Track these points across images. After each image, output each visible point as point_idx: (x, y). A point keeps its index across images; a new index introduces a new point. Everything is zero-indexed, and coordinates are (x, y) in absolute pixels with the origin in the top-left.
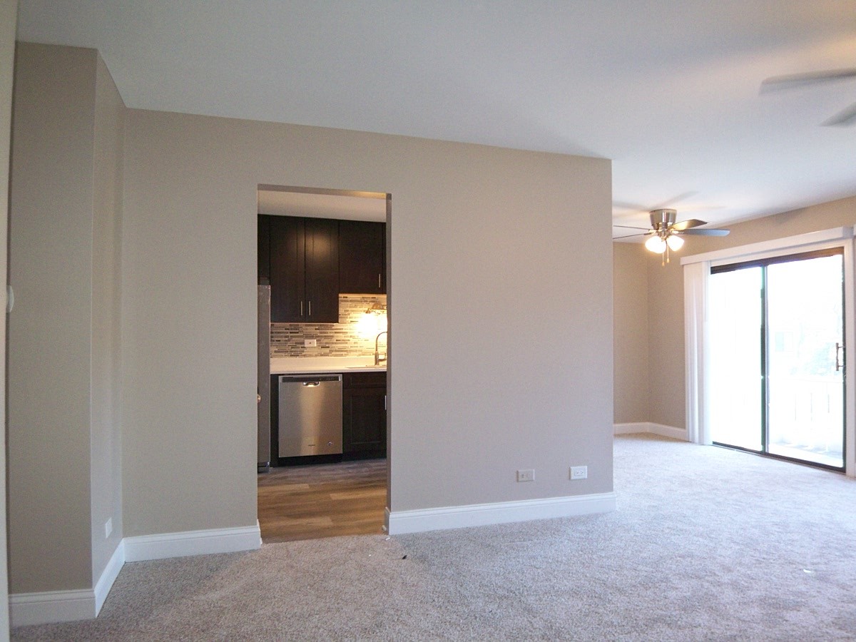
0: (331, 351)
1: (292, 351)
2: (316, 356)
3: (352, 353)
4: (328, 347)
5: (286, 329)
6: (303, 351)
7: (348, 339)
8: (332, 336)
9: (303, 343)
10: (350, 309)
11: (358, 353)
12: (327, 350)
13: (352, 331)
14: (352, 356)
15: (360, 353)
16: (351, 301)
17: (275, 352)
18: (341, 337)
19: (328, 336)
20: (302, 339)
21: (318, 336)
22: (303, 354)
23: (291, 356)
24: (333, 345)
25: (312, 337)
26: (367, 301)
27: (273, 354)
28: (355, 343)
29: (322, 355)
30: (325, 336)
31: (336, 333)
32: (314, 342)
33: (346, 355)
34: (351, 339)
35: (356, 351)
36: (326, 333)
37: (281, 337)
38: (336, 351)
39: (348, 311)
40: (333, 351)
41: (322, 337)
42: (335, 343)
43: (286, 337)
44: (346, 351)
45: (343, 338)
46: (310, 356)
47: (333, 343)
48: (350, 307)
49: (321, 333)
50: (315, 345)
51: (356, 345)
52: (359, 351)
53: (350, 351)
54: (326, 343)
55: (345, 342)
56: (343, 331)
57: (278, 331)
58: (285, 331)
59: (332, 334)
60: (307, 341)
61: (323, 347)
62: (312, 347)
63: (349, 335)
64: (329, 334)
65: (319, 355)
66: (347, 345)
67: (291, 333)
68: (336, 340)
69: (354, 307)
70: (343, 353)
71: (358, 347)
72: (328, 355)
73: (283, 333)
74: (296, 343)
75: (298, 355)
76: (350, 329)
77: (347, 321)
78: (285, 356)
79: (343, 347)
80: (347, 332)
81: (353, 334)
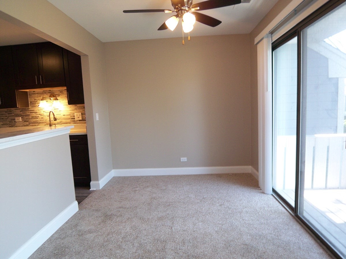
0: (30, 123)
1: (9, 124)
3: (41, 124)
4: (28, 121)
5: (6, 112)
6: (15, 124)
8: (29, 115)
9: (14, 120)
11: (44, 124)
12: (27, 123)
13: (39, 111)
14: (41, 126)
15: (46, 124)
16: (37, 93)
17: (2, 125)
18: (34, 115)
19: (27, 115)
20: (14, 117)
21: (22, 115)
22: (16, 125)
23: (10, 127)
25: (18, 116)
26: (46, 93)
28: (42, 118)
29: (25, 126)
31: (31, 113)
32: (20, 119)
33: (38, 125)
34: (40, 116)
35: (43, 123)
36: (26, 113)
37: (4, 116)
38: (32, 123)
39: (36, 99)
41: (24, 115)
42: (31, 119)
43: (6, 116)
44: (38, 123)
45: (35, 116)
46: (19, 126)
47: (30, 119)
48: (37, 97)
49: (23, 113)
50: (21, 121)
51: (42, 119)
52: (45, 123)
53: (40, 123)
54: (26, 119)
55: (37, 118)
56: (35, 111)
57: (2, 113)
59: (29, 114)
60: (16, 118)
61: (25, 121)
62: (19, 122)
63: (38, 113)
64: (28, 114)
65: (23, 126)
66: (38, 120)
67: (8, 114)
68: (32, 117)
69: (39, 97)
70: (36, 124)
71: (44, 120)
72: (28, 126)
73: (4, 114)
74: (11, 120)
75: (13, 126)
76: (39, 110)
77: (37, 106)
78: (7, 127)
79: (36, 121)
80: (37, 112)
81: (40, 113)
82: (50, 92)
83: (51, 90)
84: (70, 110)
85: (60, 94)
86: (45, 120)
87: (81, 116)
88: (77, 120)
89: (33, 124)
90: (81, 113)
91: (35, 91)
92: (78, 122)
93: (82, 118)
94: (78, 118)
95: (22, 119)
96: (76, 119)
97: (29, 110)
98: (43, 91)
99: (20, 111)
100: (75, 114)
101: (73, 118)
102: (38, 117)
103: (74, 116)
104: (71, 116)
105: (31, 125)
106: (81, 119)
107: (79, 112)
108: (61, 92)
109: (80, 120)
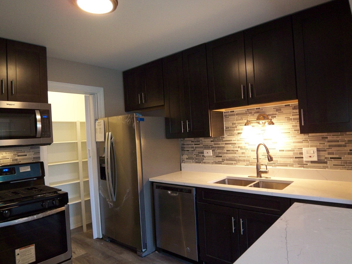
0: (223, 160)
1: (196, 159)
2: (212, 163)
3: (241, 163)
4: (221, 156)
5: (192, 142)
6: (204, 159)
7: (237, 149)
8: (224, 147)
9: (203, 153)
10: (236, 122)
11: (245, 163)
12: (220, 159)
14: (240, 166)
16: (237, 114)
17: (187, 159)
18: (230, 148)
19: (220, 147)
20: (202, 149)
21: (213, 147)
22: (204, 161)
23: (196, 162)
24: (225, 155)
25: (207, 147)
26: (251, 113)
27: (186, 160)
28: (243, 153)
29: (216, 163)
30: (218, 147)
31: (226, 144)
32: (210, 153)
33: (235, 164)
34: (239, 149)
35: (244, 161)
36: (219, 144)
37: (190, 148)
38: (227, 160)
39: (235, 124)
40: (224, 160)
41: (216, 147)
42: (226, 153)
43: (192, 148)
44: (236, 160)
45: (232, 149)
46: (209, 163)
47: (224, 153)
48: (237, 120)
49: (215, 144)
50: (212, 155)
51: (243, 155)
52: (247, 161)
53: (239, 161)
54: (219, 153)
55: (234, 152)
56: (233, 142)
57: (188, 143)
58: (191, 143)
59: (223, 145)
60: (205, 151)
61: (217, 156)
62: (209, 156)
63: (237, 145)
64: (221, 145)
65: (214, 163)
66: (236, 155)
67: (195, 144)
68: (227, 151)
69: (240, 120)
70: (233, 162)
71: (245, 157)
72: (221, 163)
73: (190, 144)
74: (199, 153)
75: (201, 162)
76: (238, 141)
77: (235, 133)
78: (192, 162)
79: (233, 156)
80: (235, 144)
81: (240, 145)
82: (258, 111)
83: (259, 108)
84: (294, 142)
85: (276, 114)
86: (247, 157)
87: (316, 154)
88: (306, 161)
89: (229, 162)
90: (317, 149)
91: (234, 111)
92: (309, 164)
93: (318, 158)
94: (310, 157)
95: (212, 154)
96: (304, 159)
97: (224, 139)
98: (247, 110)
99: (211, 141)
100: (304, 150)
101: (299, 156)
102: (237, 151)
103: (301, 153)
104: (294, 154)
105: (225, 163)
106: (315, 159)
107: (312, 146)
108: (277, 110)
109: (312, 162)
